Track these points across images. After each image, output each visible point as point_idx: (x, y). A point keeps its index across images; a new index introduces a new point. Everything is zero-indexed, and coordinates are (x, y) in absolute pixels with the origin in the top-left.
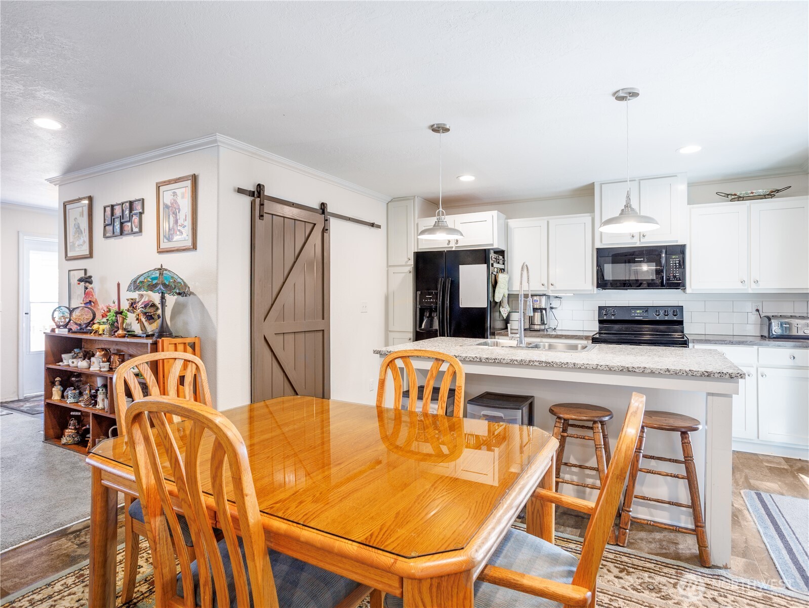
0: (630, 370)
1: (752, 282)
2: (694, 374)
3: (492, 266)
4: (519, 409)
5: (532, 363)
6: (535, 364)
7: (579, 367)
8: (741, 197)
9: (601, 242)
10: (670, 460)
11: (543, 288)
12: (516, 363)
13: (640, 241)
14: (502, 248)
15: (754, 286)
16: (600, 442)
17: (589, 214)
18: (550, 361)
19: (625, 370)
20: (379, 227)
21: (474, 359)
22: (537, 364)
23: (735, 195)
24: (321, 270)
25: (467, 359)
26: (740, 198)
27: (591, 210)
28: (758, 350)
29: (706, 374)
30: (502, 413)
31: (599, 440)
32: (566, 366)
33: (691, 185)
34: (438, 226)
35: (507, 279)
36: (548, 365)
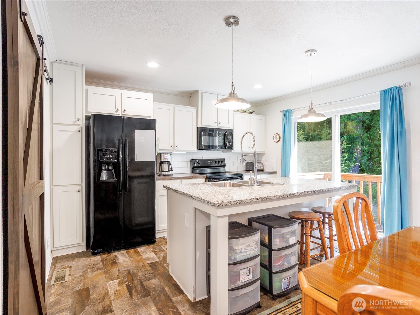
1: (251, 148)
9: (201, 124)
11: (171, 148)
13: (217, 126)
17: (194, 107)
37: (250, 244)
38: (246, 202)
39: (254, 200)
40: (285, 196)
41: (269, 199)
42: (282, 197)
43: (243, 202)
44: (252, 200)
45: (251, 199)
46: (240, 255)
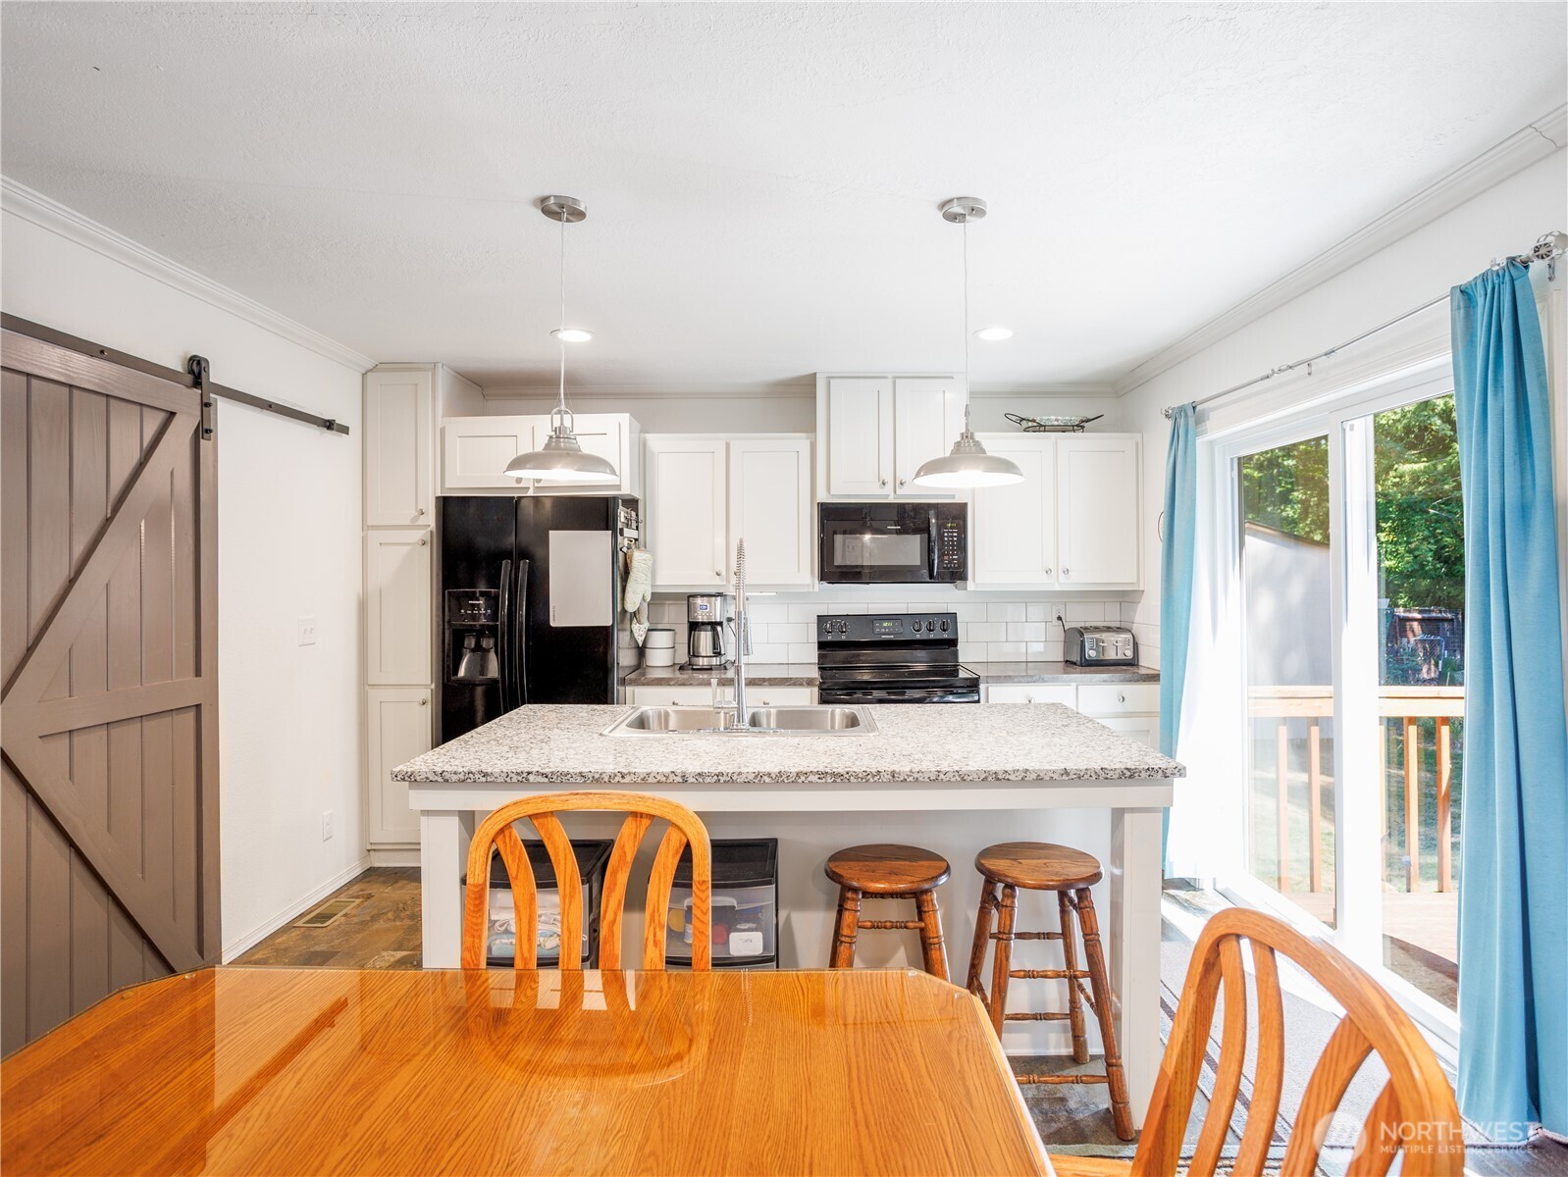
0: (1000, 777)
1: (1061, 572)
2: (1109, 776)
3: (622, 534)
4: (770, 883)
5: (803, 778)
6: (809, 779)
7: (902, 778)
8: (1042, 426)
9: (829, 490)
10: (1038, 936)
11: (717, 581)
12: (767, 780)
13: (895, 492)
14: (637, 495)
15: (1062, 578)
16: (937, 931)
17: (804, 435)
18: (841, 771)
19: (990, 779)
20: (344, 430)
21: (667, 777)
22: (814, 778)
23: (1034, 421)
24: (191, 541)
25: (650, 780)
26: (1041, 428)
27: (810, 427)
28: (1077, 688)
29: (1128, 774)
30: (733, 897)
31: (936, 926)
32: (876, 778)
33: (974, 395)
34: (558, 448)
35: (650, 563)
36: (839, 780)
37: (545, 915)
38: (501, 780)
39: (531, 778)
40: (672, 777)
41: (597, 780)
42: (656, 781)
43: (489, 779)
44: (525, 775)
45: (518, 774)
46: (504, 941)
